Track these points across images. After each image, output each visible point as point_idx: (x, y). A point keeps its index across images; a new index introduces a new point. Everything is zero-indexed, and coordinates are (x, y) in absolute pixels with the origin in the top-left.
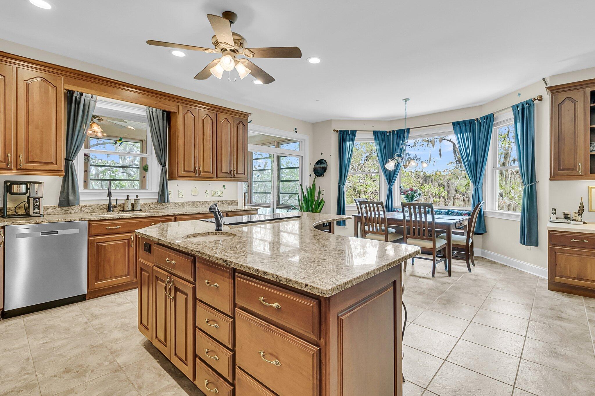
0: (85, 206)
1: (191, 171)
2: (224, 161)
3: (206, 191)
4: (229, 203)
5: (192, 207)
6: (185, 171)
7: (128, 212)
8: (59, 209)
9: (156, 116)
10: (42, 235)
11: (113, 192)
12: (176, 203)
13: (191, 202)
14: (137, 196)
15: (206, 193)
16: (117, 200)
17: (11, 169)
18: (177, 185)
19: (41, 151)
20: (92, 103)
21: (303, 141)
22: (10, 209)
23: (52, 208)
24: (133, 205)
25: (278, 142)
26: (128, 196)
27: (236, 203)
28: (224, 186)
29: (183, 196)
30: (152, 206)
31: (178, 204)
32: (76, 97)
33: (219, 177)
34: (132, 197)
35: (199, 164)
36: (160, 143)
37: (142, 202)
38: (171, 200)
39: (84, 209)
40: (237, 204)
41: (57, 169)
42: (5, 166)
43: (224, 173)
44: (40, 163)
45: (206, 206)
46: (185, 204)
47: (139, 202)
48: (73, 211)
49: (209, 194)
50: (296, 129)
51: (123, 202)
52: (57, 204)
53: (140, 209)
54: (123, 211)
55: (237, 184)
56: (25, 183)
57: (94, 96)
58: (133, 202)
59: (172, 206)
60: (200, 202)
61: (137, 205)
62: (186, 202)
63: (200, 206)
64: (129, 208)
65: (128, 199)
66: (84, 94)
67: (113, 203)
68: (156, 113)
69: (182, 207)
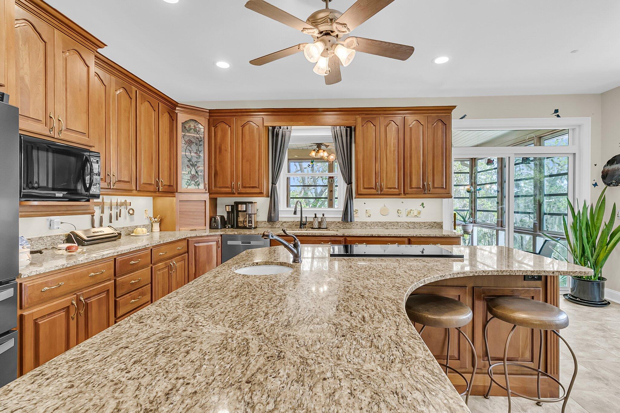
0: (285, 222)
1: (372, 188)
2: (413, 174)
3: (399, 210)
4: (430, 225)
5: (380, 228)
6: (365, 188)
7: (315, 230)
8: (268, 224)
9: (340, 134)
10: (242, 243)
11: (304, 211)
12: (363, 223)
13: (379, 222)
14: (323, 215)
15: (398, 212)
16: (306, 217)
17: (234, 193)
18: (365, 204)
19: (250, 178)
20: (287, 134)
21: (577, 129)
22: (241, 222)
23: (264, 222)
24: (320, 223)
25: (540, 138)
26: (315, 215)
27: (440, 225)
28: (423, 204)
29: (370, 215)
30: (338, 225)
31: (364, 224)
32: (276, 131)
33: (408, 194)
34: (319, 216)
35: (382, 179)
36: (344, 161)
37: (327, 220)
38: (356, 219)
39: (284, 224)
40: (441, 227)
41: (259, 192)
42: (230, 192)
43: (414, 188)
44: (250, 187)
45: (397, 227)
46: (373, 224)
47: (324, 221)
48: (277, 226)
49: (404, 214)
50: (556, 111)
51: (312, 220)
52: (266, 220)
53: (325, 227)
54: (312, 228)
55: (442, 201)
56: (245, 203)
57: (289, 127)
58: (320, 220)
59: (359, 225)
60: (390, 223)
61: (323, 223)
62: (373, 222)
63: (391, 227)
64: (316, 225)
65: (316, 217)
66: (282, 127)
67: (304, 220)
68: (340, 131)
69: (369, 227)
